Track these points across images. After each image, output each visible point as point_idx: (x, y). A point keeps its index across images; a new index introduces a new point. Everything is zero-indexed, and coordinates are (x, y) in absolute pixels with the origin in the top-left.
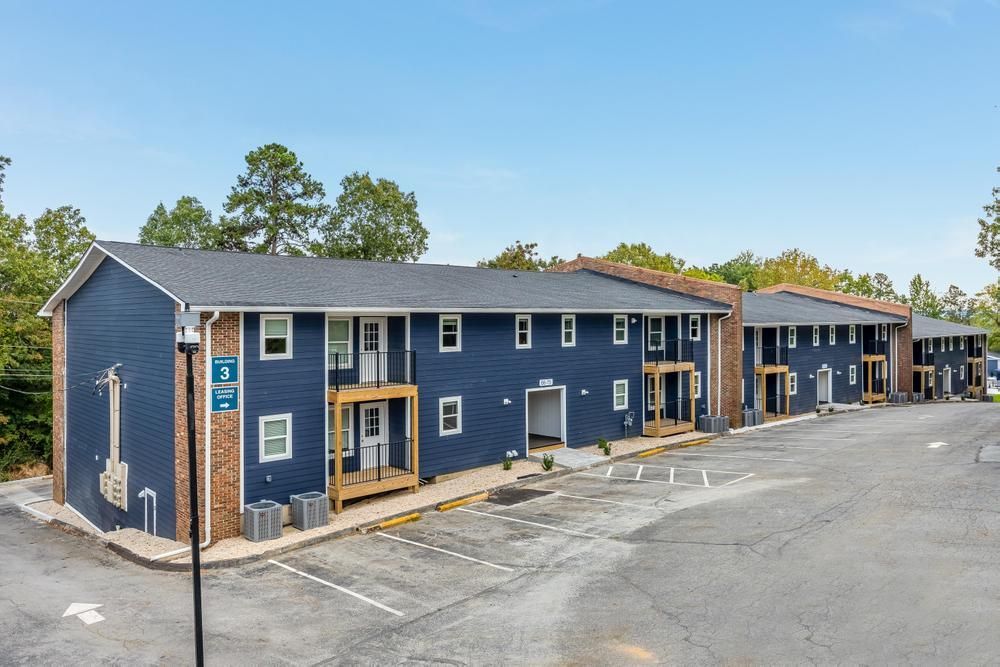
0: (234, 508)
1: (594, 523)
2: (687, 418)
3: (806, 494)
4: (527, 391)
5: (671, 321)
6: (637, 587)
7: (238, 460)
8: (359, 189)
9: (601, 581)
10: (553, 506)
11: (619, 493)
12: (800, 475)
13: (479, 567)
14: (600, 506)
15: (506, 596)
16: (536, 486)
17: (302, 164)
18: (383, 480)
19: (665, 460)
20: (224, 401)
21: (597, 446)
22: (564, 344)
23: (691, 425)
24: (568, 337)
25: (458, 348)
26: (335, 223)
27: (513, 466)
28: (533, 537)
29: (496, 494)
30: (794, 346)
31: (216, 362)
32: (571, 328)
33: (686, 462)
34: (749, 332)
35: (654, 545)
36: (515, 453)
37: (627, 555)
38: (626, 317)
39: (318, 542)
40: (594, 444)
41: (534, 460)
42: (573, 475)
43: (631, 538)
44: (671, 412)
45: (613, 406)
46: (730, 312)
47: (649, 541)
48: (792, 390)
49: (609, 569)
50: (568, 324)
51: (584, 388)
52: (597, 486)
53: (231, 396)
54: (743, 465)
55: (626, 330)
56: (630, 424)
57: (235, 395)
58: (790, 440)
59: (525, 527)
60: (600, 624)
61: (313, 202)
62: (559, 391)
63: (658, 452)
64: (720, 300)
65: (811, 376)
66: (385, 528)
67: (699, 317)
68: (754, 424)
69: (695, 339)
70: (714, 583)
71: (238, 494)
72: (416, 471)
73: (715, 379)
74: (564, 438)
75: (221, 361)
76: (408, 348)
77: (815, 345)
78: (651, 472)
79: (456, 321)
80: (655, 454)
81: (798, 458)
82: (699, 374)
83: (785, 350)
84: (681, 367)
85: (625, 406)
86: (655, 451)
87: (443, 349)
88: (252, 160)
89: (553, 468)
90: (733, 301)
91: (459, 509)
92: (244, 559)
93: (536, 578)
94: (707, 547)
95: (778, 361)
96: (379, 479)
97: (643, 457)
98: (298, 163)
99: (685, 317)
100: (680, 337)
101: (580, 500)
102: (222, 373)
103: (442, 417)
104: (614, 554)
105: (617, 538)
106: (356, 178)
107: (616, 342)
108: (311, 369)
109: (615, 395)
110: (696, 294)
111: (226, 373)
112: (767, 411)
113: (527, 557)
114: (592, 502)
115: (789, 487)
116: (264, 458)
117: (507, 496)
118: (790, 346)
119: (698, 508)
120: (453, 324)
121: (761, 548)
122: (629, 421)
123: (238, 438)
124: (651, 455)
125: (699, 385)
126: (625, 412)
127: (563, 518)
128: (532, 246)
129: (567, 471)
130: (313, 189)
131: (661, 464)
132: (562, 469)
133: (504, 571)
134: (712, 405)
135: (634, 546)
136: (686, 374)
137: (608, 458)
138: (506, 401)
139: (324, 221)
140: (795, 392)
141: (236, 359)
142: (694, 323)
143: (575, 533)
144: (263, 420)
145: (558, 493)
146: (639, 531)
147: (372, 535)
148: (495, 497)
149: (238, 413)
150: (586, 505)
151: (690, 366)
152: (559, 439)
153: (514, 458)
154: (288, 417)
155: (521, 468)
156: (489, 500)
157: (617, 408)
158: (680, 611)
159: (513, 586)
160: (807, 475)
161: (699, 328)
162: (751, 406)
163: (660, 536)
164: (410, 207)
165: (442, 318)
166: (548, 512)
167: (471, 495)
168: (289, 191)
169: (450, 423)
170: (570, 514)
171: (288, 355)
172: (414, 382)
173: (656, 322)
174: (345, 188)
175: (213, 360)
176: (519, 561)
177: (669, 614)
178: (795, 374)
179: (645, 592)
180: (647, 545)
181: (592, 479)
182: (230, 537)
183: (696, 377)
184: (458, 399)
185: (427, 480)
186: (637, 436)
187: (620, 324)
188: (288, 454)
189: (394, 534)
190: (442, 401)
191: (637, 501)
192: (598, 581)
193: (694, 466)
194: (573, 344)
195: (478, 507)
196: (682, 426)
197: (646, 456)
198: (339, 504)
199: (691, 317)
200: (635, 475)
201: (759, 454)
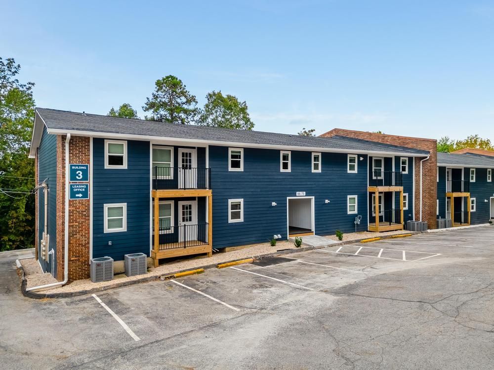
0: (85, 261)
1: (314, 280)
2: (398, 221)
3: (482, 268)
4: (288, 198)
5: (388, 160)
6: (327, 330)
7: (89, 230)
8: (216, 100)
9: (301, 324)
10: (291, 268)
11: (340, 262)
12: (476, 256)
13: (218, 306)
14: (323, 270)
15: (222, 330)
16: (287, 256)
17: (185, 86)
18: (187, 248)
19: (378, 244)
20: (78, 192)
21: (335, 236)
22: (313, 171)
23: (401, 226)
24: (316, 167)
25: (241, 169)
26: (204, 119)
27: (276, 244)
28: (267, 287)
29: (260, 259)
30: (474, 181)
31: (73, 168)
32: (318, 161)
33: (393, 246)
34: (442, 170)
35: (352, 298)
36: (280, 236)
37: (329, 304)
38: (356, 156)
39: (131, 284)
40: (334, 234)
41: (291, 241)
42: (314, 250)
43: (336, 292)
44: (388, 218)
45: (347, 211)
46: (428, 156)
47: (349, 295)
48: (472, 209)
49: (311, 314)
50: (316, 158)
51: (327, 199)
52: (327, 257)
53: (84, 190)
54: (434, 249)
55: (356, 164)
56: (359, 223)
57: (86, 189)
58: (469, 236)
59: (266, 280)
60: (282, 363)
61: (192, 107)
62: (310, 200)
63: (376, 240)
64: (422, 149)
65: (486, 201)
66: (177, 277)
67: (407, 159)
68: (445, 227)
69: (403, 173)
70: (394, 333)
71: (88, 252)
72: (211, 243)
73: (417, 198)
74: (313, 229)
75: (77, 168)
76: (207, 167)
77: (488, 181)
78: (366, 250)
79: (240, 152)
80: (373, 241)
81: (477, 246)
82: (407, 195)
83: (467, 183)
84: (394, 189)
85: (356, 212)
86: (374, 239)
87: (230, 169)
88: (159, 84)
89: (301, 246)
90: (430, 149)
91: (231, 267)
92: (76, 293)
93: (253, 317)
94: (395, 302)
95: (463, 189)
96: (185, 247)
97: (364, 242)
98: (183, 86)
99: (398, 158)
100: (394, 170)
101: (312, 265)
102: (77, 175)
103: (230, 211)
104: (319, 303)
105: (326, 291)
106: (214, 94)
107: (349, 171)
108: (139, 176)
109: (348, 205)
110: (406, 146)
111: (80, 175)
112: (455, 221)
113: (255, 301)
114: (319, 267)
115: (468, 263)
116: (107, 230)
117: (265, 261)
118: (471, 181)
119: (393, 274)
120: (238, 154)
121: (441, 306)
122: (358, 221)
123: (89, 216)
124: (371, 241)
125: (407, 202)
126: (355, 215)
127: (293, 276)
128: (312, 131)
129: (311, 248)
130: (191, 100)
131: (375, 246)
132: (308, 247)
133: (232, 310)
134: (416, 215)
135: (336, 298)
136: (398, 194)
137: (341, 242)
138: (274, 204)
139: (197, 118)
140: (474, 210)
141: (87, 166)
142: (404, 163)
143: (298, 286)
144: (106, 206)
145: (299, 261)
146: (345, 287)
147: (168, 281)
148: (258, 261)
149: (89, 201)
150: (313, 268)
151: (400, 188)
152: (311, 230)
153: (278, 240)
154: (124, 206)
155: (281, 246)
156: (253, 263)
157: (349, 213)
158: (358, 357)
159: (232, 323)
160: (483, 256)
161: (407, 166)
162: (444, 217)
163: (360, 291)
164: (243, 110)
165: (230, 150)
166: (287, 272)
167: (242, 259)
168: (179, 100)
169: (236, 215)
170: (301, 273)
171: (125, 166)
172: (210, 188)
173: (378, 162)
174: (208, 99)
175: (71, 166)
176: (248, 304)
177: (347, 359)
178: (475, 199)
179: (332, 336)
180: (347, 298)
181: (325, 254)
182: (82, 279)
183: (405, 197)
184: (241, 201)
185: (219, 250)
186: (364, 231)
187: (352, 160)
188: (124, 229)
189: (180, 281)
190: (231, 201)
191: (350, 268)
192: (297, 324)
193: (397, 248)
194: (319, 171)
195: (244, 267)
196: (394, 226)
197: (367, 242)
198: (157, 262)
199: (401, 158)
200: (355, 252)
201: (447, 243)
